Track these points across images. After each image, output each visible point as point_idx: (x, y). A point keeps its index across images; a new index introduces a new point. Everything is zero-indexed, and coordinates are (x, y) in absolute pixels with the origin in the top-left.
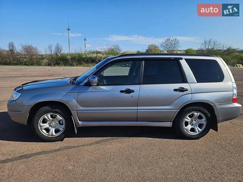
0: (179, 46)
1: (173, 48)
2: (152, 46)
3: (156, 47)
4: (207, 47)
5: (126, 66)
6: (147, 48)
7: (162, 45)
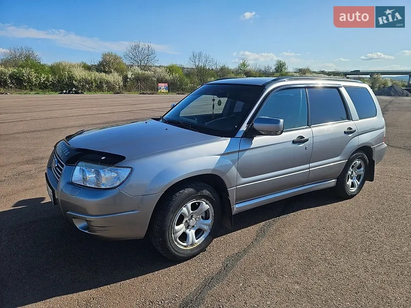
0: (155, 59)
1: (146, 62)
2: (110, 55)
3: (116, 58)
4: (197, 63)
5: (69, 92)
6: (101, 59)
7: (126, 55)
